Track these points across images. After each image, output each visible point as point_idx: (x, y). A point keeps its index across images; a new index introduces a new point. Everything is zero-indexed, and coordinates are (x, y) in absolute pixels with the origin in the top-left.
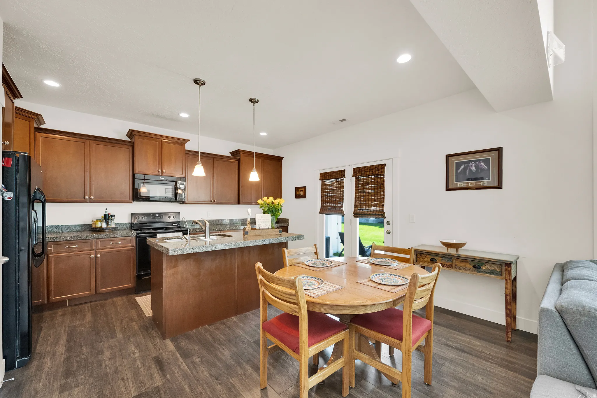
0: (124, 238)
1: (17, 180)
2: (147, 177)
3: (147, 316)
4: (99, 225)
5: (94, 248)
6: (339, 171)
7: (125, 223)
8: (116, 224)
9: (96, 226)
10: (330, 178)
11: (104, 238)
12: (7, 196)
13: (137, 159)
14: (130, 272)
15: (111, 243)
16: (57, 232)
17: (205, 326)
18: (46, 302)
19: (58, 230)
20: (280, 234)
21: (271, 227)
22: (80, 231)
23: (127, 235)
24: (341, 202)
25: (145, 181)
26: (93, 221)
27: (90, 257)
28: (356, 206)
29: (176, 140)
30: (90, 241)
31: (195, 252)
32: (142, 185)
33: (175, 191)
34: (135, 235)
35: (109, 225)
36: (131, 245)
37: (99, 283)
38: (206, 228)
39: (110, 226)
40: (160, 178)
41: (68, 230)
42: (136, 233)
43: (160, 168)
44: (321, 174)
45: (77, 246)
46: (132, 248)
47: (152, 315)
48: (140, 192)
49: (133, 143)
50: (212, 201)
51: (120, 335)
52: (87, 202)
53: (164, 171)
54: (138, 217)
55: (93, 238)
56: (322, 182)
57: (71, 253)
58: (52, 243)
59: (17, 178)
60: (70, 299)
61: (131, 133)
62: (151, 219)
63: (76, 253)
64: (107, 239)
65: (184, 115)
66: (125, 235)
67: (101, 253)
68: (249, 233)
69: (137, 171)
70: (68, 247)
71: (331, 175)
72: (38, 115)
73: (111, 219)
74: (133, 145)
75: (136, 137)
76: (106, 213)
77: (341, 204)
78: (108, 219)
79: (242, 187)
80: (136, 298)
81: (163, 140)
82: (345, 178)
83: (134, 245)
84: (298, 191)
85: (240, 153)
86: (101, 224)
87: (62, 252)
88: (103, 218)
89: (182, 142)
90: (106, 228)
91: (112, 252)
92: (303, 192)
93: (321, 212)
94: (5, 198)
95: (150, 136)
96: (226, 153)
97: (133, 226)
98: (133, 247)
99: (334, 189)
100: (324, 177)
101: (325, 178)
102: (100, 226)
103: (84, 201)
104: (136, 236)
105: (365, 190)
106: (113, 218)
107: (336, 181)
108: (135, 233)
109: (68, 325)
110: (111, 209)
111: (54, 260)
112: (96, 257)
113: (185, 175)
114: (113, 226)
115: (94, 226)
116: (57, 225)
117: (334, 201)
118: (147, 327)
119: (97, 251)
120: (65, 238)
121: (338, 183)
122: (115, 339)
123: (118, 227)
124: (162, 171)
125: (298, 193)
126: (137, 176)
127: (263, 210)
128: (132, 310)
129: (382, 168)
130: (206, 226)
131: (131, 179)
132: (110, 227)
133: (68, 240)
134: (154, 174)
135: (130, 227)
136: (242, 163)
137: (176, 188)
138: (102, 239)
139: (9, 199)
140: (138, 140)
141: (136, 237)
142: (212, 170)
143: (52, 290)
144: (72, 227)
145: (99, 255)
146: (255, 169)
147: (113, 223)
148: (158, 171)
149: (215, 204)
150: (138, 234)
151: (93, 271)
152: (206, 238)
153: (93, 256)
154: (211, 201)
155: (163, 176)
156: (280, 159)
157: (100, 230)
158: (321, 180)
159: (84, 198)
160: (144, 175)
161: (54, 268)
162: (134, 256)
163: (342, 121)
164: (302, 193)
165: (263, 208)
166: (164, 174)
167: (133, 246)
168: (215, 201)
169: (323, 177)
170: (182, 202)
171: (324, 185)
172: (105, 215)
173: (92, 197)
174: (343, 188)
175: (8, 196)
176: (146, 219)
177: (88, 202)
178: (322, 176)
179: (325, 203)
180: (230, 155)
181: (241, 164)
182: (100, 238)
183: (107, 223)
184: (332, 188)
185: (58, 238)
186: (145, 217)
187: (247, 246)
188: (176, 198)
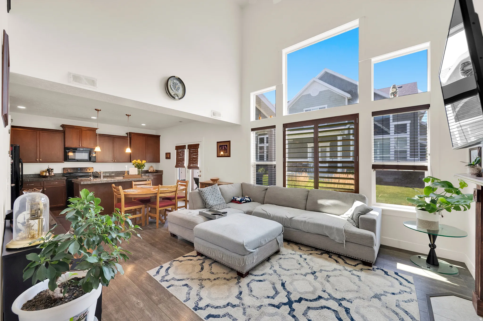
4: (44, 174)
5: (42, 185)
6: (183, 146)
7: (60, 173)
9: (43, 175)
11: (48, 181)
13: (66, 139)
15: (52, 183)
21: (137, 174)
22: (33, 177)
24: (184, 161)
28: (189, 163)
29: (90, 129)
30: (40, 182)
32: (70, 153)
33: (90, 156)
34: (66, 179)
36: (63, 184)
38: (101, 174)
40: (81, 149)
43: (80, 144)
44: (176, 146)
45: (33, 184)
46: (63, 186)
48: (69, 156)
49: (64, 131)
53: (83, 145)
54: (67, 170)
55: (42, 181)
57: (30, 188)
61: (63, 126)
62: (75, 171)
63: (33, 188)
64: (50, 181)
65: (94, 118)
66: (60, 179)
69: (66, 146)
70: (28, 185)
71: (180, 148)
73: (52, 171)
74: (64, 132)
75: (66, 128)
76: (49, 168)
78: (50, 171)
79: (132, 153)
81: (82, 129)
82: (185, 149)
83: (65, 184)
85: (131, 134)
86: (45, 174)
87: (25, 187)
88: (47, 171)
89: (94, 130)
90: (49, 176)
91: (52, 187)
92: (169, 156)
93: (176, 167)
95: (75, 127)
96: (123, 134)
97: (63, 175)
99: (181, 155)
100: (178, 148)
103: (36, 162)
105: (192, 156)
107: (182, 151)
110: (51, 166)
112: (44, 190)
114: (53, 175)
115: (41, 175)
117: (181, 161)
119: (45, 187)
120: (27, 181)
123: (55, 175)
125: (167, 156)
126: (66, 148)
127: (135, 166)
129: (197, 146)
131: (63, 150)
132: (51, 175)
133: (29, 182)
134: (77, 147)
137: (90, 154)
140: (67, 130)
142: (113, 144)
144: (28, 175)
147: (52, 173)
148: (79, 146)
154: (112, 161)
156: (158, 137)
157: (45, 177)
158: (176, 150)
159: (36, 160)
160: (71, 147)
162: (65, 190)
163: (181, 122)
166: (83, 147)
168: (115, 161)
170: (95, 162)
171: (177, 152)
173: (41, 160)
174: (185, 154)
176: (72, 171)
177: (38, 162)
179: (178, 162)
180: (125, 135)
181: (132, 140)
182: (46, 181)
183: (49, 174)
188: (90, 159)
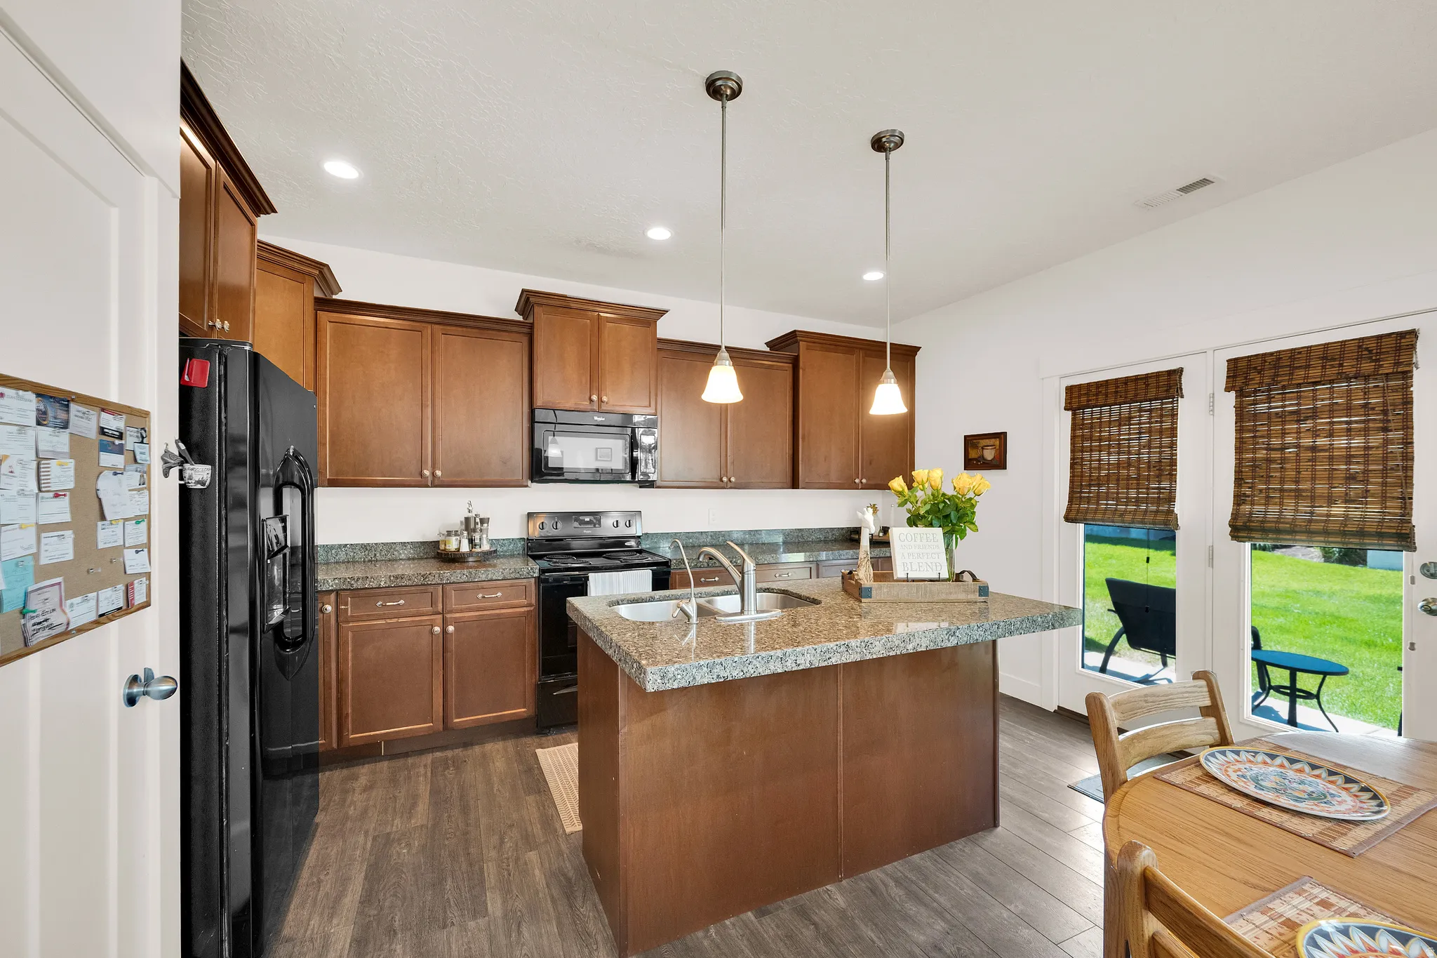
0: (508, 582)
1: (224, 428)
2: (563, 417)
3: (568, 830)
4: (452, 545)
5: (440, 608)
6: (1158, 375)
7: (513, 539)
8: (492, 542)
9: (447, 548)
10: (1111, 401)
11: (464, 582)
12: (194, 476)
13: (539, 369)
14: (524, 676)
15: (480, 596)
16: (366, 560)
17: (743, 916)
18: (335, 745)
19: (368, 555)
20: (982, 599)
21: (945, 575)
22: (413, 559)
23: (518, 576)
24: (1165, 484)
25: (559, 427)
26: (440, 533)
27: (432, 633)
28: (1239, 499)
29: (634, 313)
30: (431, 589)
31: (730, 678)
32: (550, 438)
33: (632, 454)
34: (536, 575)
35: (475, 545)
36: (525, 602)
37: (453, 701)
38: (746, 576)
39: (478, 547)
40: (596, 418)
41: (389, 556)
42: (537, 571)
43: (595, 391)
44: (1070, 390)
45: (402, 602)
46: (526, 609)
47: (580, 828)
48: (547, 457)
49: (531, 326)
50: (725, 479)
51: (494, 904)
52: (428, 486)
53: (605, 399)
54: (543, 523)
55: (439, 582)
56: (1074, 415)
57: (389, 621)
58: (348, 592)
59: (223, 420)
60: (390, 741)
61: (528, 301)
62: (571, 529)
63: (401, 620)
64: (471, 584)
65: (659, 234)
66: (513, 575)
67: (456, 622)
68: (874, 593)
69: (539, 402)
70: (382, 605)
71: (1116, 392)
72: (321, 267)
73: (482, 530)
74: (530, 333)
75: (537, 308)
76: (470, 515)
77: (1164, 488)
78: (474, 530)
79: (803, 438)
80: (537, 751)
81: (601, 314)
82: (1182, 397)
83: (533, 602)
84: (975, 446)
85: (797, 342)
86: (458, 542)
87: (369, 618)
88: (463, 527)
89: (648, 317)
90: (470, 554)
91: (479, 619)
92: (993, 452)
93: (1068, 517)
94: (190, 481)
95: (572, 305)
97: (534, 549)
98: (532, 608)
99: (1129, 440)
100: (1083, 397)
101: (1088, 401)
102: (456, 547)
103: (421, 483)
104: (539, 577)
105: (1289, 439)
106: (485, 525)
107: (1141, 410)
108: (534, 567)
109: (375, 829)
110: (483, 501)
111: (353, 637)
112: (444, 631)
113: (656, 409)
114: (486, 547)
115: (442, 547)
116: (366, 542)
117: (1128, 478)
118: (569, 880)
119: (448, 616)
120: (375, 582)
121: (1150, 418)
122: (481, 921)
123: (495, 551)
124: (600, 400)
125: (973, 454)
126: (540, 415)
127: (909, 511)
128: (527, 798)
129: (1398, 349)
130: (746, 570)
131: (526, 425)
132: (478, 550)
133: (383, 587)
134: (582, 407)
135: (524, 550)
136: (804, 370)
137: (634, 444)
138: (458, 585)
139: (199, 486)
140: (541, 317)
141: (539, 580)
143: (347, 714)
144: (397, 549)
145: (451, 629)
146: (891, 373)
147: (485, 542)
148: (591, 400)
149: (731, 488)
150: (543, 571)
151: (438, 667)
152: (746, 613)
153: (437, 629)
154: (721, 480)
155: (600, 412)
156: (909, 353)
157: (456, 559)
158: (1068, 410)
159: (421, 475)
160: (554, 410)
161: (354, 657)
162: (532, 633)
163: (1192, 186)
164: (989, 454)
165: (909, 506)
166: (604, 407)
167: (530, 605)
168: (733, 479)
169: (1079, 397)
170: (648, 484)
171: (1083, 424)
172: (467, 519)
173: (439, 473)
174: (1173, 432)
175: (197, 477)
176: (560, 530)
177: (430, 484)
178: (1075, 394)
179: (1090, 485)
180: (768, 349)
181: (801, 371)
182: (454, 582)
183: (472, 540)
184: (1120, 435)
185: (360, 581)
186: (558, 524)
187: (898, 653)
188: (633, 474)
